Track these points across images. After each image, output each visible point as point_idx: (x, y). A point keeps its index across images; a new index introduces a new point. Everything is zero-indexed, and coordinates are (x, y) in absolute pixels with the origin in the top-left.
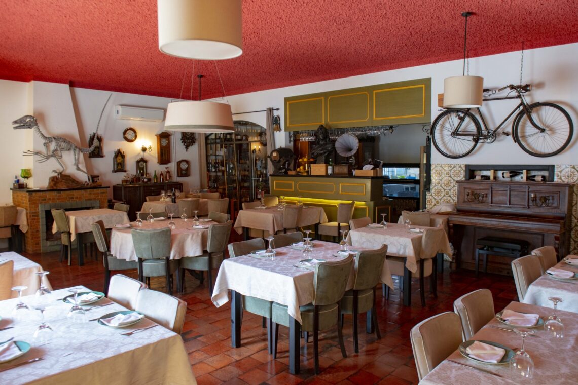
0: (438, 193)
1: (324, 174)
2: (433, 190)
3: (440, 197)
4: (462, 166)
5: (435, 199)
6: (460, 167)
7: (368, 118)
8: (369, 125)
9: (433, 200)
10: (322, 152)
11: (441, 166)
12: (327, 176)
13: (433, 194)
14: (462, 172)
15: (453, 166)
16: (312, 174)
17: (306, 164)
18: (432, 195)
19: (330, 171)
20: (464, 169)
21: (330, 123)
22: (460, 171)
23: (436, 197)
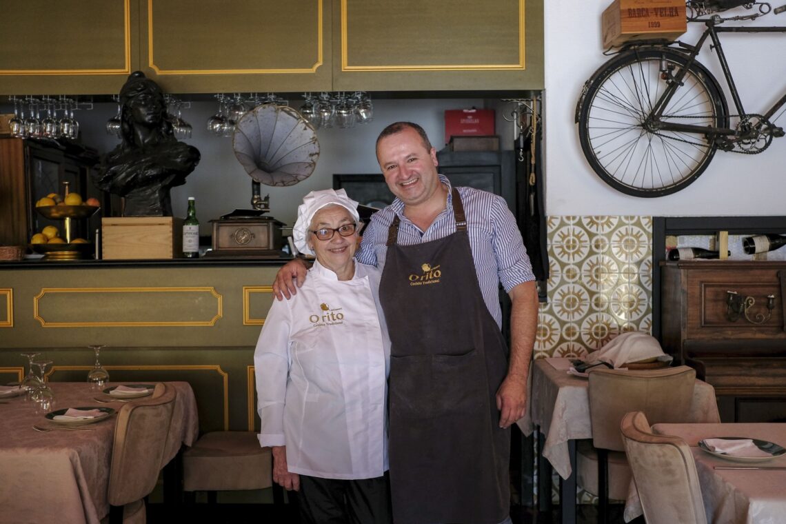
0: (571, 303)
1: (168, 254)
2: (557, 296)
3: (577, 317)
4: (644, 222)
5: (562, 323)
6: (638, 224)
7: (320, 63)
8: (325, 87)
9: (556, 325)
10: (151, 172)
11: (580, 224)
12: (180, 259)
13: (556, 310)
14: (644, 238)
15: (615, 221)
16: (106, 257)
17: (67, 221)
18: (551, 312)
19: (190, 243)
20: (650, 230)
21: (159, 73)
22: (637, 236)
23: (564, 317)
